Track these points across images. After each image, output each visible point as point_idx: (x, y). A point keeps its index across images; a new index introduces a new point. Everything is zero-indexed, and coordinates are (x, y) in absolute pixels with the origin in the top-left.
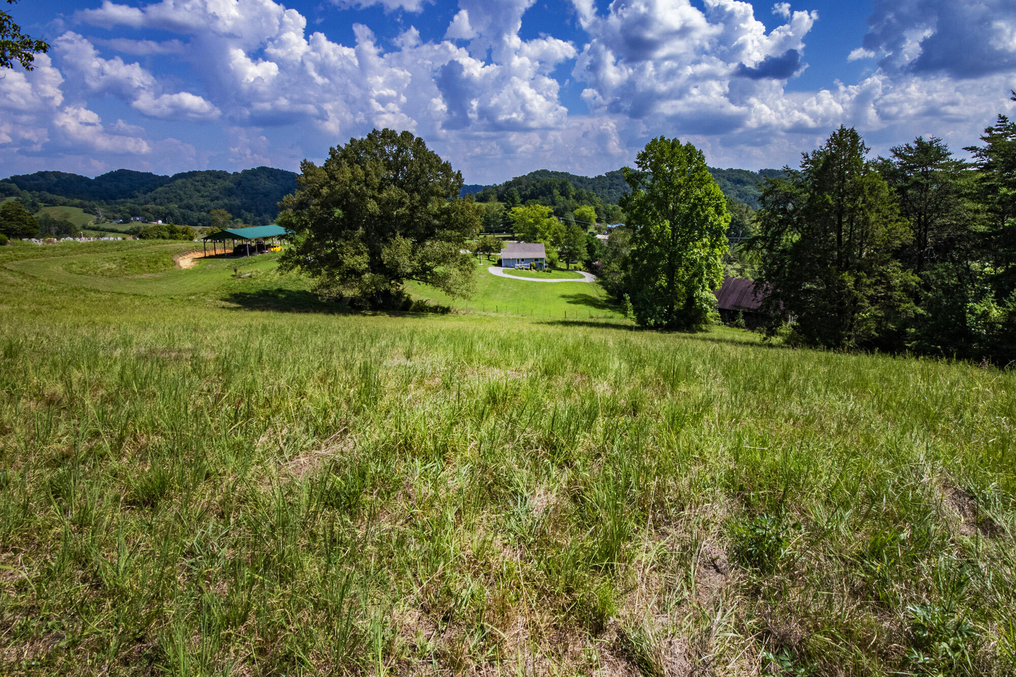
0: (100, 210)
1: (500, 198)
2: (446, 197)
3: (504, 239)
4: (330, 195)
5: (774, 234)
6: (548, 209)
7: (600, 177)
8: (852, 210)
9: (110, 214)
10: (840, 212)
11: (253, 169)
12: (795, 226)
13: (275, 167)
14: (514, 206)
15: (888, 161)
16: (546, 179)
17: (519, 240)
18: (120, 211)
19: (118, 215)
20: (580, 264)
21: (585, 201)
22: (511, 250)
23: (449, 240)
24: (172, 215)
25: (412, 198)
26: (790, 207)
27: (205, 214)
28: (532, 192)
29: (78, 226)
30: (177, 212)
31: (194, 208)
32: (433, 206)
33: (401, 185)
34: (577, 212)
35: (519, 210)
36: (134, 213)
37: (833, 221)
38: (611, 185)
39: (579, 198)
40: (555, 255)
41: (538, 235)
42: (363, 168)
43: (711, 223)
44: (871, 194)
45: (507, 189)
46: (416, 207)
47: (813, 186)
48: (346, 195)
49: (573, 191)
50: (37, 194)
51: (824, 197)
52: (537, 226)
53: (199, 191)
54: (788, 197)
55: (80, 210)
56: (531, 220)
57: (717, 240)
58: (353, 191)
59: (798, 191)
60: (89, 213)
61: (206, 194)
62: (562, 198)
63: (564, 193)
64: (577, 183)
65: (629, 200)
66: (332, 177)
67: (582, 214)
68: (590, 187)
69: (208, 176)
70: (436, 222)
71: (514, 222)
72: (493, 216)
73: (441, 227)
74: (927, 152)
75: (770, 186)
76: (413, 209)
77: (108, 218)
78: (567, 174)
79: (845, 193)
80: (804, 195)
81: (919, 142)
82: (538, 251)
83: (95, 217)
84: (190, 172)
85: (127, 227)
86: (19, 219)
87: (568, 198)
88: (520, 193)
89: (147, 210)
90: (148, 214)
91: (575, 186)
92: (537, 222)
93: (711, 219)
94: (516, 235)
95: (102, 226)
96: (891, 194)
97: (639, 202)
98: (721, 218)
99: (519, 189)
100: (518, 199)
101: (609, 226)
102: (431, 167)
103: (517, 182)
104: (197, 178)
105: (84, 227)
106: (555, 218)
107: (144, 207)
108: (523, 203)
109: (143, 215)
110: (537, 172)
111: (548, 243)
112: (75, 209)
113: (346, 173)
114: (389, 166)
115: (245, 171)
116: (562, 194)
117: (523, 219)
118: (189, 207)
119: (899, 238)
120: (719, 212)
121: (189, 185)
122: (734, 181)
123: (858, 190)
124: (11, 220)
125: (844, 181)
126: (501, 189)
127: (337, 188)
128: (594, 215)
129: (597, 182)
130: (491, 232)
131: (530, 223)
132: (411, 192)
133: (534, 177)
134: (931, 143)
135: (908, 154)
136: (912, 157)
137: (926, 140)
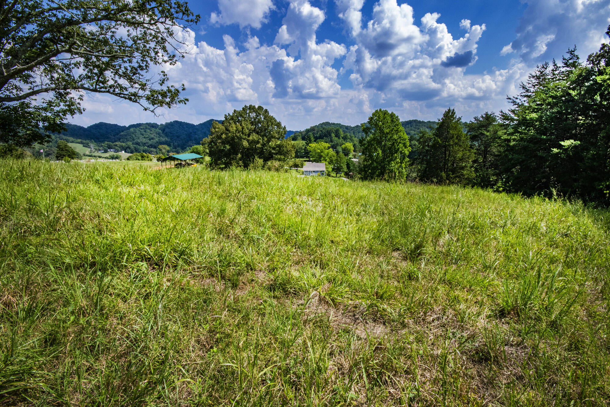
0: (92, 145)
1: (303, 139)
2: (278, 139)
3: (305, 161)
4: (226, 138)
6: (327, 145)
7: (357, 126)
8: (449, 145)
9: (97, 148)
11: (171, 122)
13: (183, 121)
14: (310, 143)
16: (328, 128)
17: (312, 161)
18: (102, 146)
19: (101, 148)
20: (343, 174)
21: (348, 140)
22: (308, 166)
23: (280, 160)
24: (130, 148)
25: (263, 139)
27: (146, 147)
28: (320, 135)
29: (82, 154)
30: (132, 146)
31: (141, 144)
32: (272, 144)
33: (257, 133)
34: (343, 146)
35: (313, 145)
36: (110, 147)
37: (443, 150)
39: (345, 138)
40: (330, 170)
41: (322, 159)
42: (241, 125)
43: (401, 152)
45: (307, 133)
46: (265, 144)
48: (233, 138)
49: (342, 134)
50: (58, 136)
51: (438, 140)
52: (322, 154)
53: (143, 135)
55: (81, 145)
56: (319, 151)
58: (236, 136)
60: (86, 147)
61: (146, 136)
62: (336, 139)
63: (337, 136)
64: (345, 129)
65: (363, 140)
66: (227, 130)
67: (346, 147)
68: (352, 132)
69: (147, 126)
70: (273, 151)
71: (310, 152)
72: (299, 148)
73: (276, 154)
74: (488, 119)
76: (264, 145)
77: (96, 150)
78: (339, 124)
79: (447, 138)
81: (486, 114)
82: (322, 166)
83: (89, 149)
84: (137, 124)
85: (107, 155)
86: (66, 150)
87: (339, 138)
88: (314, 136)
89: (116, 145)
90: (117, 148)
91: (344, 131)
92: (322, 152)
93: (400, 149)
94: (311, 159)
95: (94, 154)
97: (368, 142)
98: (406, 149)
99: (313, 134)
100: (313, 139)
101: (359, 154)
102: (272, 124)
103: (312, 129)
104: (141, 127)
105: (84, 155)
106: (331, 149)
107: (114, 143)
108: (315, 141)
109: (114, 148)
110: (323, 123)
111: (327, 163)
112: (78, 145)
113: (233, 127)
114: (252, 123)
115: (166, 123)
116: (336, 136)
117: (315, 150)
118: (138, 144)
120: (405, 146)
121: (138, 131)
124: (62, 150)
125: (447, 133)
126: (304, 133)
127: (230, 134)
128: (352, 148)
129: (356, 129)
130: (298, 157)
131: (318, 153)
132: (263, 136)
133: (322, 126)
134: (491, 115)
135: (481, 119)
136: (481, 121)
137: (489, 113)
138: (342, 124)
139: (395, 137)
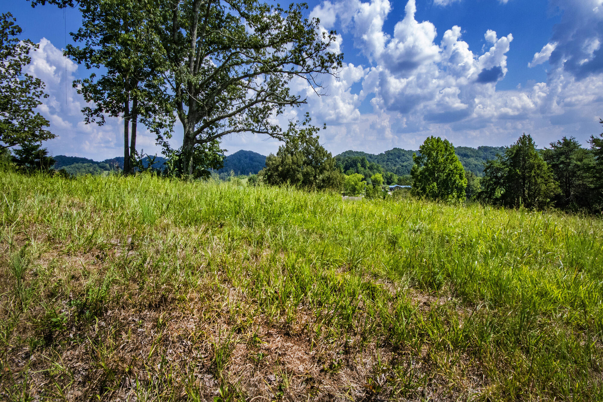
2: (328, 171)
5: (491, 189)
6: (360, 176)
7: (381, 154)
8: (530, 177)
10: (524, 179)
12: (502, 185)
15: (549, 150)
16: (353, 157)
21: (376, 170)
26: (499, 174)
28: (346, 165)
33: (309, 165)
34: (373, 177)
37: (521, 183)
38: (388, 159)
39: (372, 169)
41: (357, 192)
42: (296, 157)
43: (458, 184)
44: (538, 169)
47: (510, 165)
49: (368, 164)
51: (516, 170)
52: (356, 186)
54: (498, 170)
56: (353, 183)
57: (460, 194)
59: (503, 166)
62: (362, 169)
63: (363, 166)
64: (369, 158)
65: (416, 171)
67: (376, 179)
68: (376, 161)
74: (568, 145)
75: (489, 164)
78: (363, 153)
79: (526, 168)
80: (506, 169)
81: (565, 139)
87: (365, 168)
91: (369, 160)
92: (355, 184)
93: (457, 182)
96: (549, 168)
97: (421, 173)
98: (462, 181)
100: (342, 170)
101: (390, 186)
102: (324, 155)
106: (365, 181)
108: (345, 172)
110: (346, 152)
113: (289, 159)
114: (304, 155)
116: (362, 166)
117: (350, 183)
119: (553, 192)
120: (461, 178)
122: (462, 155)
123: (532, 167)
125: (525, 162)
128: (382, 180)
129: (380, 157)
131: (353, 185)
132: (315, 168)
133: (346, 155)
134: (570, 140)
135: (559, 146)
136: (560, 148)
137: (568, 138)
138: (365, 152)
139: (451, 167)
